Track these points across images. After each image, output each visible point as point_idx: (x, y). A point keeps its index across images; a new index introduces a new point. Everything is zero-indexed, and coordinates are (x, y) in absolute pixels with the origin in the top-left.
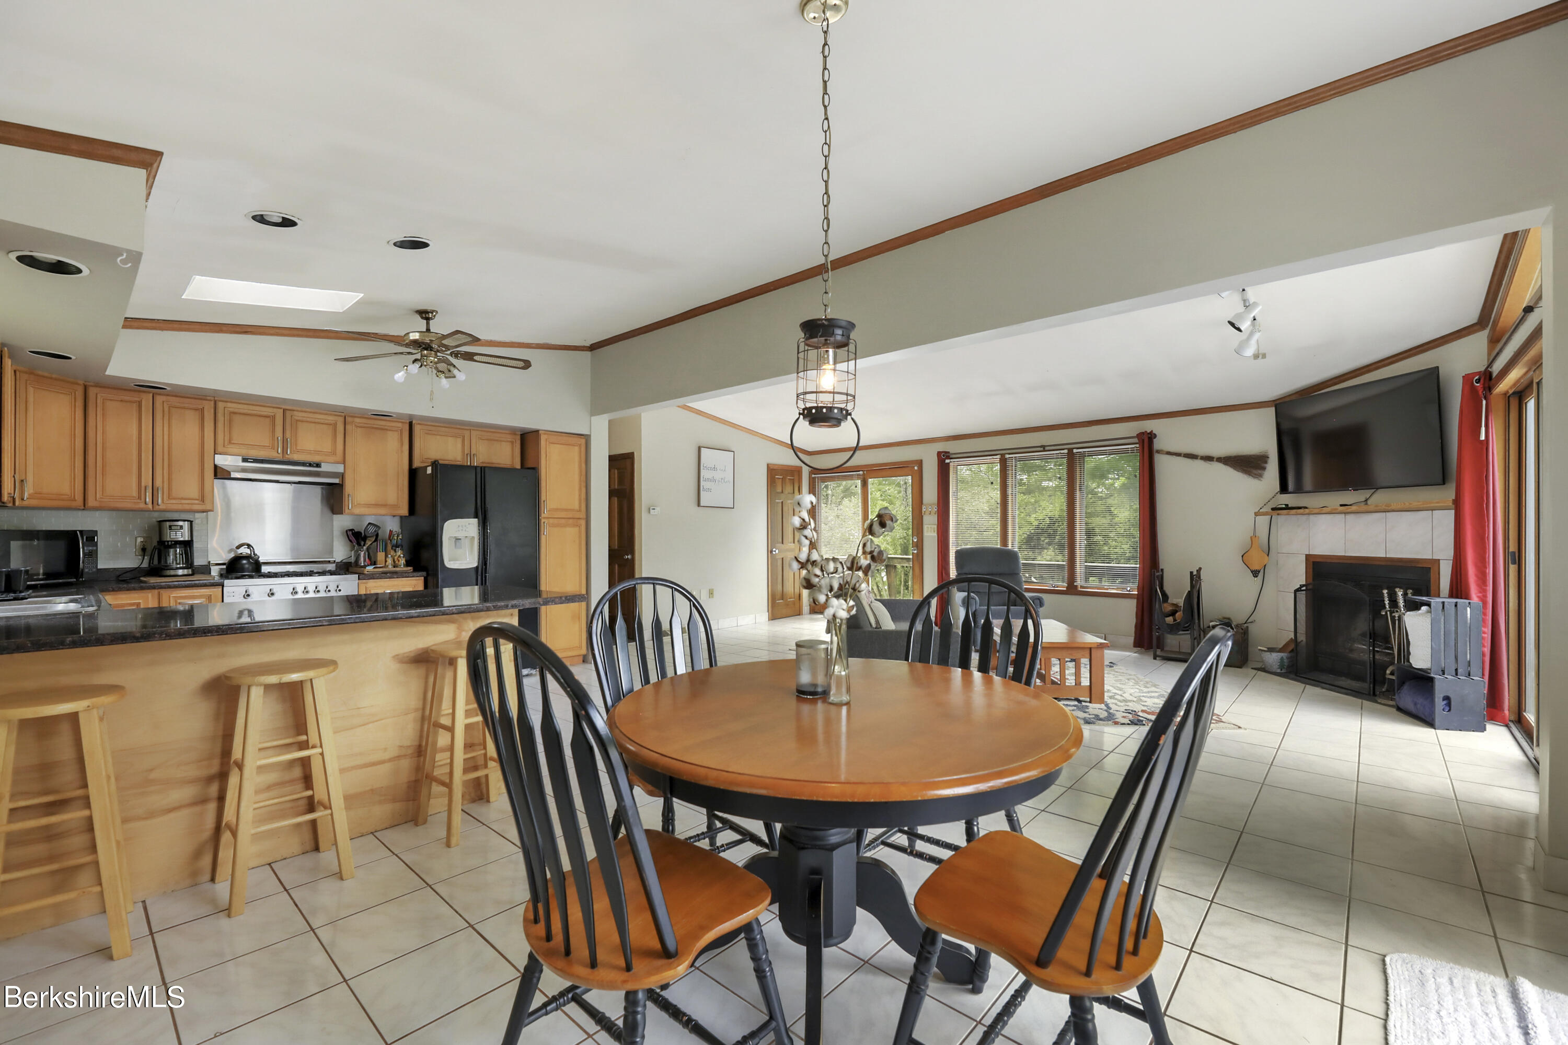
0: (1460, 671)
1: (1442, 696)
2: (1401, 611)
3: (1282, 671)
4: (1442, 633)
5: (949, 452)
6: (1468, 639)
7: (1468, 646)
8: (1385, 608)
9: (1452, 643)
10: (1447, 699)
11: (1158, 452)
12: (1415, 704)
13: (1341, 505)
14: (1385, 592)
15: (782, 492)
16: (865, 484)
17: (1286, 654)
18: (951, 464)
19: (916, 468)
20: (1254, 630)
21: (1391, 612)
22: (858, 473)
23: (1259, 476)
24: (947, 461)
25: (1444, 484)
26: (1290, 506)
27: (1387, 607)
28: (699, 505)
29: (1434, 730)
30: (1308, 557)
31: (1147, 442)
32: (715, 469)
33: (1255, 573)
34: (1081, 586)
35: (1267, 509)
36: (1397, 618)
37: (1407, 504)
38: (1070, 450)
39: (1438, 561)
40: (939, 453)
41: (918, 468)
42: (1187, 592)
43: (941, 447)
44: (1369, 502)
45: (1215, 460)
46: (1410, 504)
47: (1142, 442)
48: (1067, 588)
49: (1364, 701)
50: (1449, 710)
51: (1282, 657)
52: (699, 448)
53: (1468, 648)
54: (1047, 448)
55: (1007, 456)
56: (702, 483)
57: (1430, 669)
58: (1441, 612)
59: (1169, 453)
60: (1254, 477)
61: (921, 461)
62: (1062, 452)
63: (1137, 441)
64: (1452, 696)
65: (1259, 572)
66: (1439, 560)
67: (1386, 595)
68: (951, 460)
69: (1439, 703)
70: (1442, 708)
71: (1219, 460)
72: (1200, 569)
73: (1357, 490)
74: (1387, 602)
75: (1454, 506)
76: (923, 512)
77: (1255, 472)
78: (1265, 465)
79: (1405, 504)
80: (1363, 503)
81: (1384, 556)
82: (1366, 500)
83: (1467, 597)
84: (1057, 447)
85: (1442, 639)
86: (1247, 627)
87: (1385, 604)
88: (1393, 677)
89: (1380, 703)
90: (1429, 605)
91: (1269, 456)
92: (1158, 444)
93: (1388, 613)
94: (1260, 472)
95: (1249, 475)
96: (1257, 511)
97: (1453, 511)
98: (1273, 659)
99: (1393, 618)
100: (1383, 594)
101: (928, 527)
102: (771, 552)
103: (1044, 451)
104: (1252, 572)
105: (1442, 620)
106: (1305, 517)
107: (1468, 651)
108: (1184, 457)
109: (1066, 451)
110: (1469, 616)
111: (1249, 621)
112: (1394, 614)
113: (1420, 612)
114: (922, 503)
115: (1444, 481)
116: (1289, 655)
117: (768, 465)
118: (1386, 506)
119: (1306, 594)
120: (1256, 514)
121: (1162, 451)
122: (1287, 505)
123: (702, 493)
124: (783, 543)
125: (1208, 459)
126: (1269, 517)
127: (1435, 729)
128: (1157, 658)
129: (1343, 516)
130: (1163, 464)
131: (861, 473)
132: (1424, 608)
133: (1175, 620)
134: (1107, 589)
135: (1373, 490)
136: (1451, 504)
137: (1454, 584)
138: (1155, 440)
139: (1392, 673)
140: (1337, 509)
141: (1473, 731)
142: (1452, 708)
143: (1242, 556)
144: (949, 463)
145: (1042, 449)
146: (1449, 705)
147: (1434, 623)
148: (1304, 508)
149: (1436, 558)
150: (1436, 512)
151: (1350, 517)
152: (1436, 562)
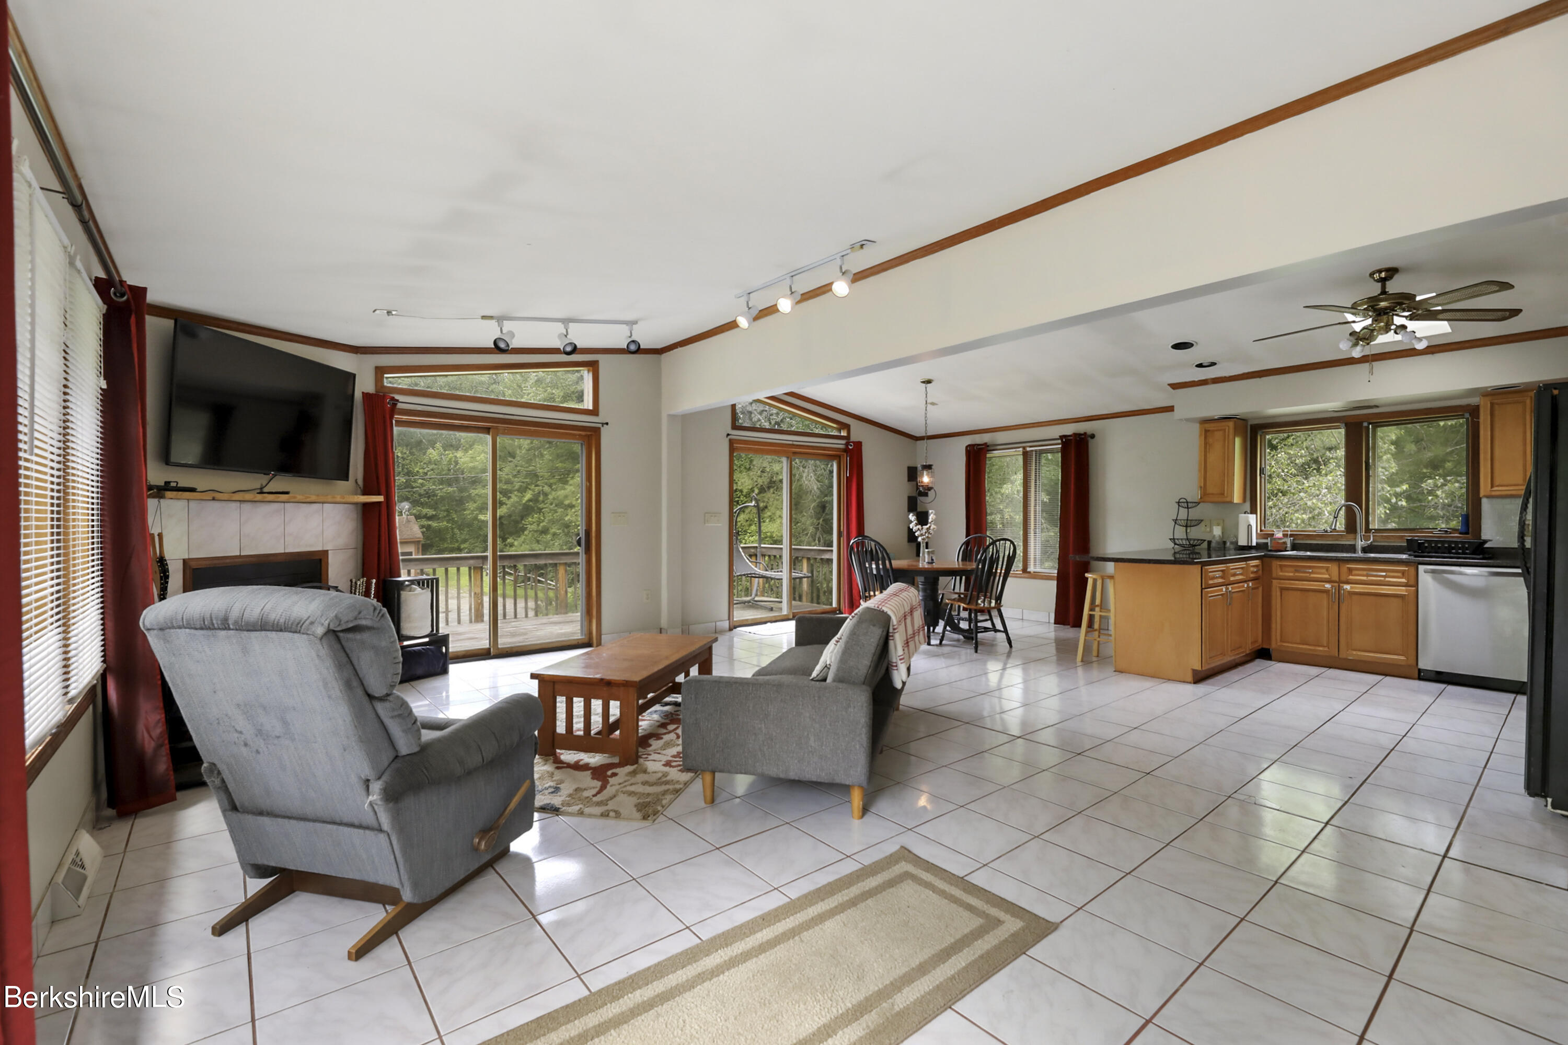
122: (177, 484)
148: (192, 490)
149: (325, 549)
150: (325, 505)
151: (246, 506)
152: (327, 552)
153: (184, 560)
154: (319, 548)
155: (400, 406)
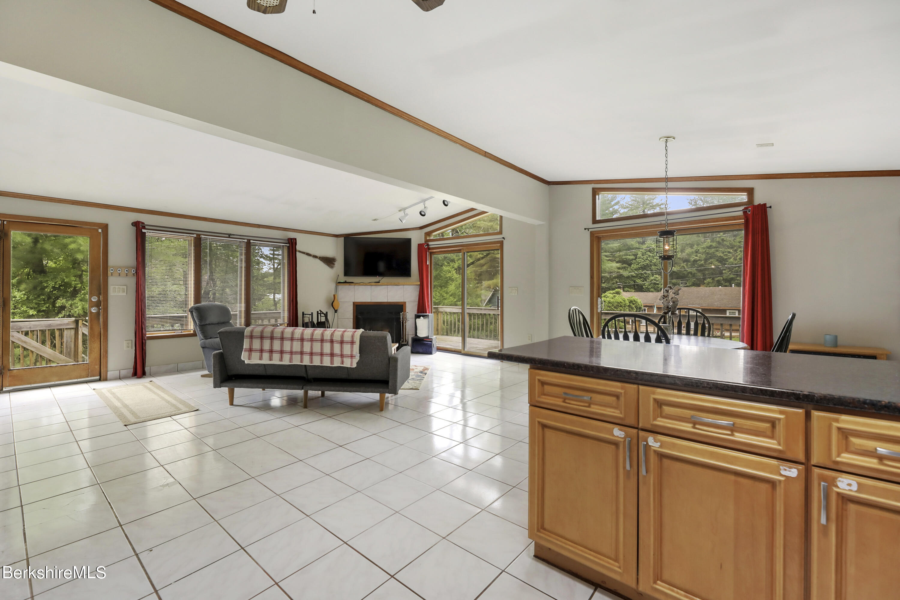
11: (297, 251)
18: (147, 234)
19: (100, 231)
23: (336, 268)
24: (143, 231)
26: (348, 282)
31: (292, 244)
33: (336, 311)
35: (337, 282)
38: (249, 240)
41: (103, 231)
54: (231, 236)
55: (202, 236)
59: (303, 253)
60: (331, 268)
61: (107, 225)
62: (244, 240)
63: (287, 242)
67: (402, 315)
71: (319, 258)
74: (401, 317)
77: (331, 265)
81: (387, 301)
82: (380, 281)
84: (241, 237)
91: (340, 259)
94: (336, 265)
95: (329, 267)
103: (229, 237)
106: (352, 287)
108: (306, 254)
109: (246, 241)
114: (107, 265)
121: (300, 251)
122: (346, 281)
125: (315, 257)
126: (336, 286)
129: (370, 286)
130: (300, 257)
132: (422, 317)
135: (382, 277)
143: (331, 303)
144: (145, 233)
145: (227, 236)
147: (429, 322)
148: (352, 283)
149: (405, 301)
150: (405, 286)
151: (373, 287)
152: (405, 303)
153: (353, 302)
154: (402, 301)
155: (431, 246)
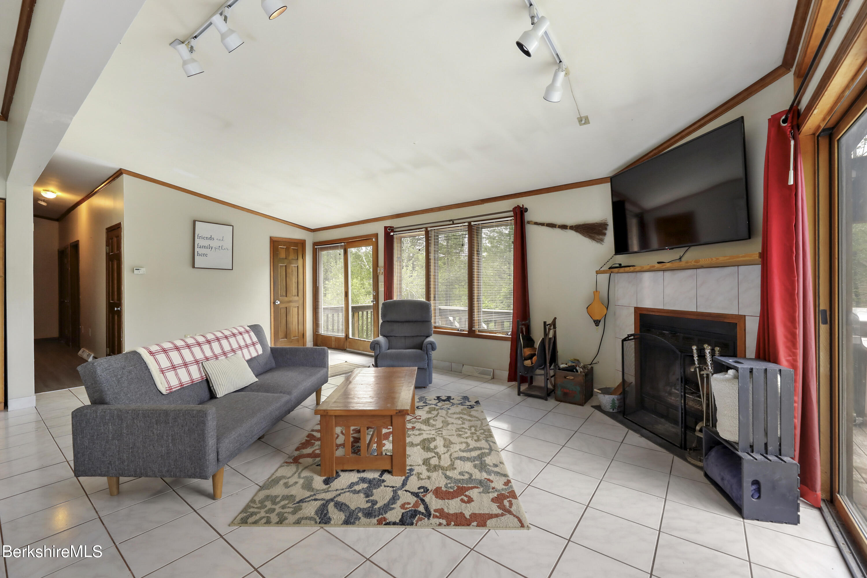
0: (770, 448)
1: (751, 480)
2: (708, 368)
3: (614, 411)
4: (751, 403)
5: (393, 227)
6: (779, 413)
7: (779, 420)
8: (695, 364)
9: (762, 416)
10: (756, 483)
11: (529, 222)
12: (723, 479)
13: (659, 263)
14: (694, 348)
15: (286, 258)
16: (346, 253)
17: (617, 396)
18: (395, 236)
19: (374, 240)
20: (597, 369)
21: (701, 370)
22: (341, 244)
23: (601, 241)
24: (392, 234)
25: (750, 238)
26: (622, 265)
27: (696, 363)
28: (194, 267)
29: (742, 520)
30: (637, 309)
31: (520, 214)
32: (211, 238)
33: (597, 323)
34: (478, 331)
35: (606, 268)
36: (705, 376)
37: (714, 259)
38: (470, 223)
39: (742, 318)
40: (386, 228)
41: (376, 240)
42: (541, 339)
43: (388, 223)
44: (683, 259)
45: (568, 228)
46: (718, 259)
47: (515, 215)
48: (468, 331)
49: (675, 457)
50: (759, 497)
51: (614, 399)
52: (194, 222)
53: (779, 423)
54: (455, 222)
55: (429, 229)
56: (197, 249)
57: (737, 444)
58: (749, 379)
59: (536, 224)
60: (598, 242)
61: (377, 234)
62: (464, 224)
63: (513, 215)
64: (761, 481)
65: (600, 321)
66: (745, 316)
67: (695, 351)
68: (395, 233)
69: (748, 489)
70: (751, 494)
71: (572, 228)
72: (555, 318)
73: (672, 249)
74: (696, 358)
75: (760, 260)
76: (378, 273)
77: (597, 237)
78: (606, 231)
79: (712, 259)
80: (678, 261)
81: (694, 310)
82: (680, 258)
83: (776, 361)
84: (461, 220)
85: (751, 409)
86: (592, 368)
87: (694, 360)
88: (701, 435)
89: (689, 463)
90: (736, 369)
91: (608, 224)
92: (528, 217)
93: (697, 369)
94: (601, 237)
95: (594, 240)
96: (598, 270)
97: (759, 267)
98: (606, 400)
99: (701, 376)
100: (693, 350)
101: (381, 284)
102: (274, 303)
103: (453, 224)
104: (594, 321)
105: (751, 388)
106: (633, 275)
107: (779, 426)
108: (546, 226)
109: (466, 224)
110: (779, 383)
111: (594, 362)
112: (702, 373)
113: (727, 376)
114: (378, 267)
115: (750, 235)
116: (619, 397)
117: (270, 237)
118: (695, 262)
119: (635, 342)
120: (598, 272)
121: (531, 221)
122: (620, 264)
123: (196, 257)
124: (286, 296)
125: (564, 227)
126: (608, 275)
127: (743, 518)
128: (521, 394)
129: (661, 273)
130: (532, 232)
131: (343, 244)
132: (731, 372)
133: (532, 363)
134: (496, 333)
135: (687, 248)
136: (758, 258)
137: (761, 345)
138: (526, 214)
139: (701, 431)
140: (654, 266)
141: (786, 523)
142: (762, 495)
143: (587, 308)
144: (393, 235)
145: (451, 222)
146: (759, 490)
147: (742, 393)
148: (633, 266)
149: (741, 313)
150: (741, 268)
151: (668, 274)
153: (635, 308)
154: (733, 311)
